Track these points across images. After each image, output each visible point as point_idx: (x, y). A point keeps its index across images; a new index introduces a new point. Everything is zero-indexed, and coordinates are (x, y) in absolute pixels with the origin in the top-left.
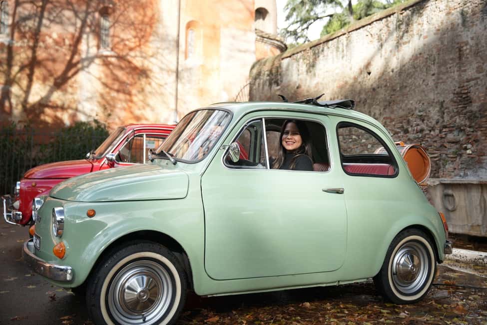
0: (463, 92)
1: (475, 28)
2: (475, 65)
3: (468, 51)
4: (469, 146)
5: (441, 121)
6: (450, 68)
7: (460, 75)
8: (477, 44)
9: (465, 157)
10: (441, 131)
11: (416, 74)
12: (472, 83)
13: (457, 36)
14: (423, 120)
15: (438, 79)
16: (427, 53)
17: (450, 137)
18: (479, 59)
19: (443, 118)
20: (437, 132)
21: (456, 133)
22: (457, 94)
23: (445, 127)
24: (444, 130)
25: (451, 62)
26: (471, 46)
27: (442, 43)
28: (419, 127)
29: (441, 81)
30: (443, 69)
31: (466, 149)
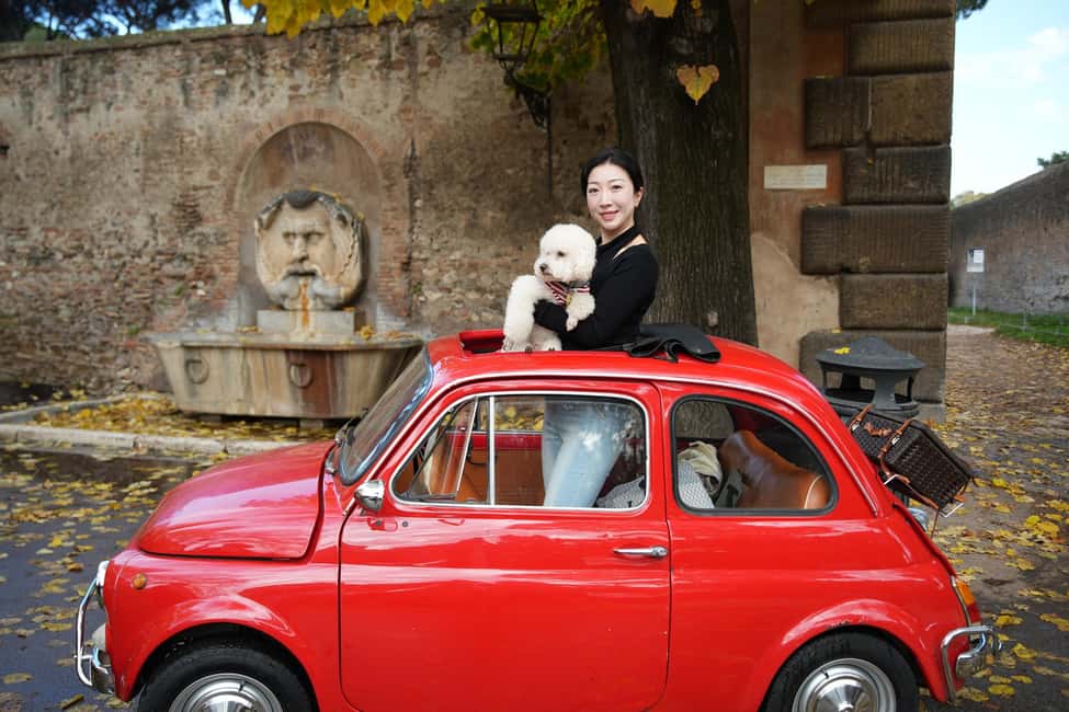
0: (188, 203)
1: (204, 113)
2: (206, 168)
3: (194, 145)
4: (201, 284)
5: (152, 243)
6: (166, 164)
7: (182, 178)
8: (209, 138)
9: (194, 300)
10: (153, 260)
11: (105, 165)
12: (201, 193)
13: (177, 119)
14: (120, 240)
15: (146, 178)
16: (124, 134)
17: (168, 268)
18: (212, 159)
19: (155, 238)
20: (146, 259)
21: (176, 263)
22: (179, 205)
23: (160, 253)
24: (159, 258)
25: (166, 155)
26: (199, 139)
27: (150, 123)
28: (113, 251)
29: (148, 182)
30: (153, 164)
31: (195, 287)
